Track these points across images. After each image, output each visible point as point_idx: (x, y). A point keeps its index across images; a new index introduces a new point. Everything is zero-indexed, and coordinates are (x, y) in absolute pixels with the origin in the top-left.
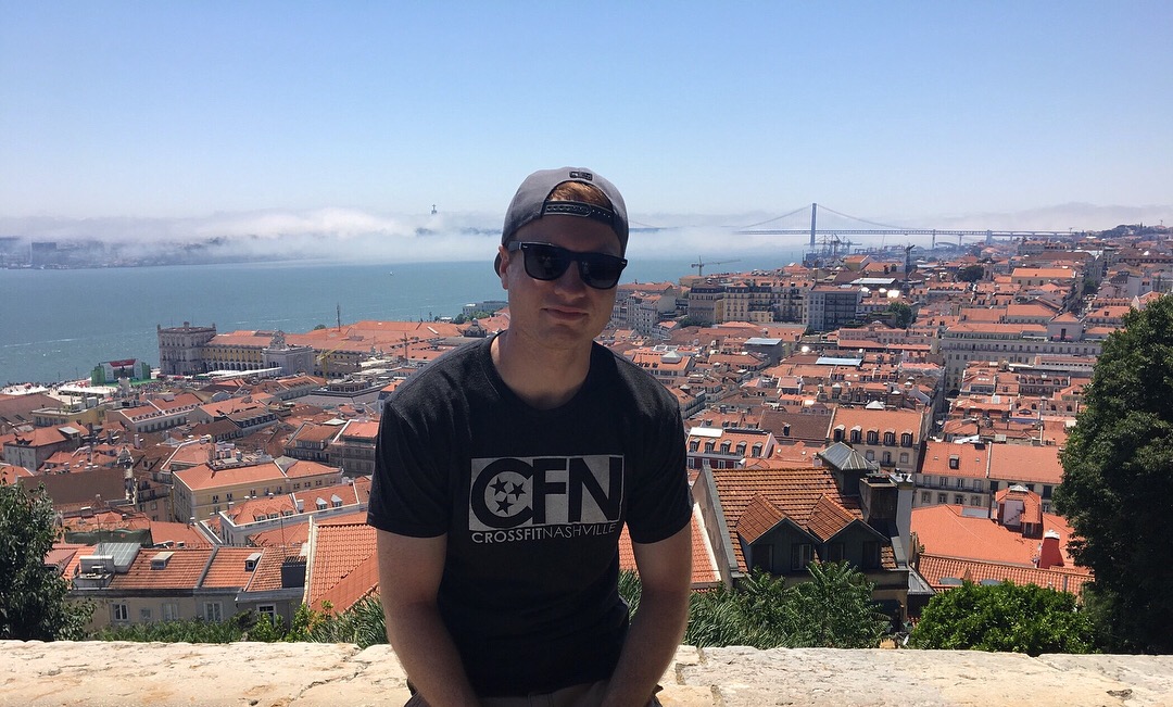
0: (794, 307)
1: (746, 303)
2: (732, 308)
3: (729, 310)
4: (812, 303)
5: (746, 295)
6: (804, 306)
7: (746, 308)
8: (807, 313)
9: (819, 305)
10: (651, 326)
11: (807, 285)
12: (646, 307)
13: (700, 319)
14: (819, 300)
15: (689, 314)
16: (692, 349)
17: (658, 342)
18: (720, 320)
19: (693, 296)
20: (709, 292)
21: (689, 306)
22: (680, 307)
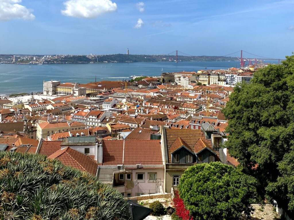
4: (238, 79)
5: (217, 77)
6: (235, 80)
7: (217, 80)
10: (188, 85)
11: (236, 74)
12: (186, 79)
13: (203, 83)
14: (240, 79)
15: (199, 81)
16: (199, 92)
17: (189, 90)
18: (209, 84)
19: (201, 76)
20: (206, 75)
21: (200, 79)
22: (197, 79)
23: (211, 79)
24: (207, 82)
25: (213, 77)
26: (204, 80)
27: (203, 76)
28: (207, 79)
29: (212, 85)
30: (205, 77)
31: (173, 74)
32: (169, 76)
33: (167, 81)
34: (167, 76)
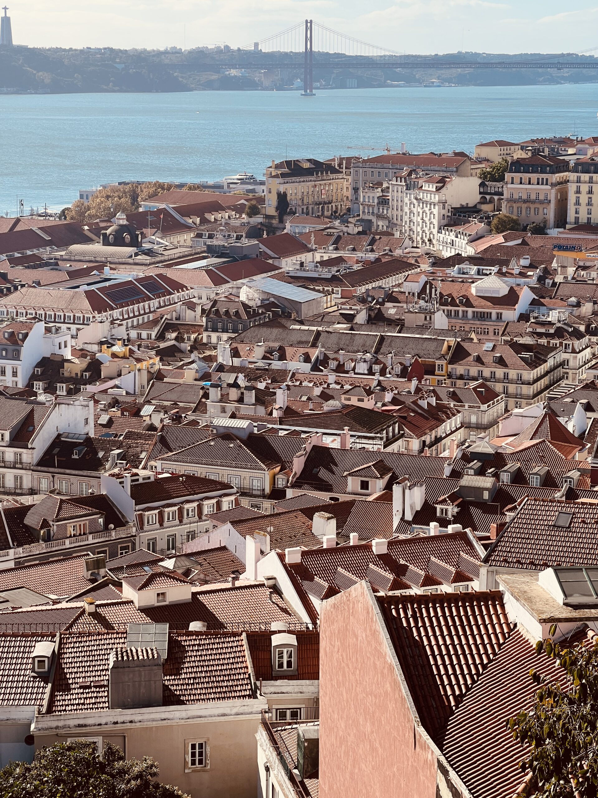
2: (584, 199)
3: (578, 203)
10: (435, 231)
12: (427, 197)
13: (526, 219)
16: (522, 275)
17: (457, 259)
18: (561, 221)
19: (513, 178)
20: (542, 172)
21: (506, 195)
22: (488, 197)
23: (572, 188)
24: (552, 209)
25: (585, 177)
26: (533, 197)
27: (526, 176)
28: (553, 195)
29: (580, 227)
30: (538, 179)
31: (338, 168)
32: (315, 181)
33: (302, 207)
34: (304, 181)
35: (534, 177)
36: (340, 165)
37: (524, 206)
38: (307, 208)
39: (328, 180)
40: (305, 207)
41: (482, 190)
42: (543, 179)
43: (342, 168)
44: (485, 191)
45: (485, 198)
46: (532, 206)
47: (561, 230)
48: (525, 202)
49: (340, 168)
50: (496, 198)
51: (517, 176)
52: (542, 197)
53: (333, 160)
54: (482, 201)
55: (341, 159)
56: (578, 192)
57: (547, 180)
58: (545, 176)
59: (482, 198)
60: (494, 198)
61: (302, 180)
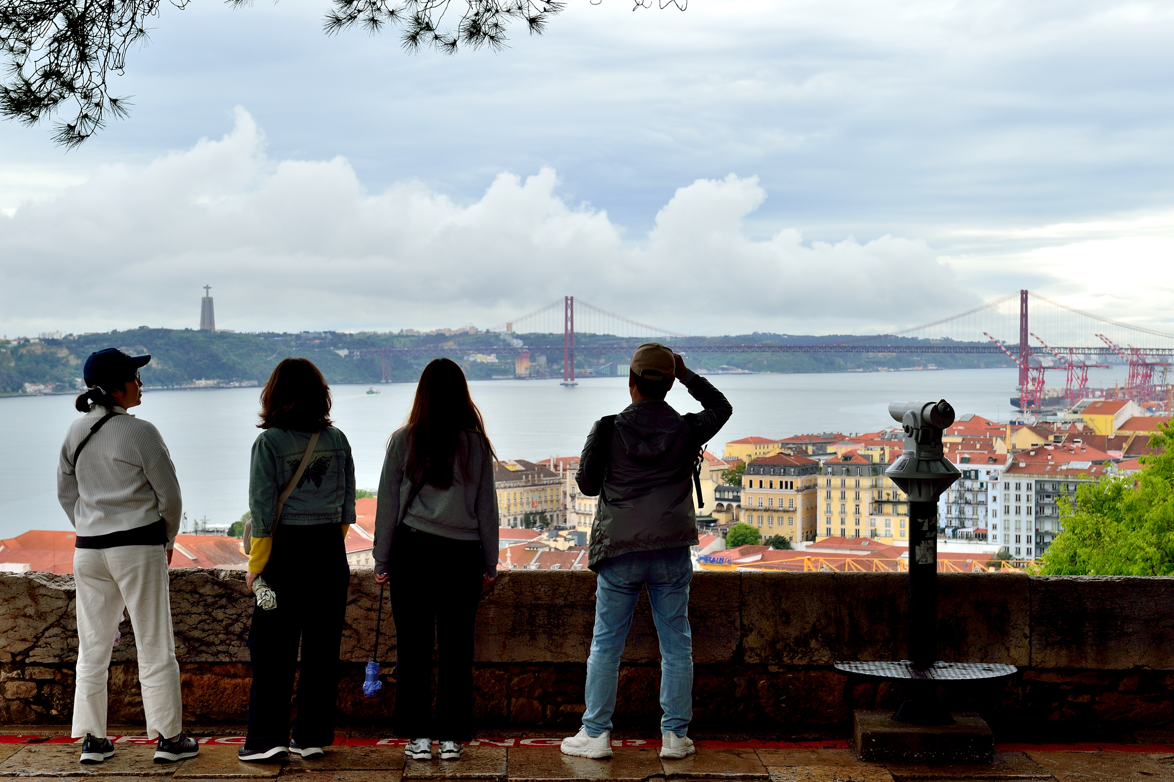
0: (968, 511)
1: (866, 498)
2: (836, 506)
3: (829, 511)
4: (1006, 498)
5: (866, 482)
6: (991, 506)
7: (866, 506)
8: (999, 521)
9: (1024, 504)
11: (995, 461)
13: (768, 531)
14: (1023, 492)
15: (743, 519)
18: (810, 534)
19: (751, 482)
20: (785, 474)
21: (743, 503)
22: (725, 504)
23: (821, 495)
24: (798, 520)
25: (836, 481)
26: (776, 505)
27: (766, 479)
28: (799, 501)
29: (831, 541)
30: (781, 482)
31: (552, 469)
32: (524, 486)
33: (509, 518)
34: (510, 487)
35: (776, 480)
36: (556, 466)
37: (766, 515)
38: (515, 519)
39: (540, 485)
40: (512, 518)
41: (718, 496)
42: (786, 483)
43: (559, 471)
44: (722, 497)
45: (722, 505)
46: (775, 515)
47: (811, 543)
48: (766, 510)
49: (556, 470)
50: (734, 504)
51: (756, 479)
52: (786, 505)
53: (549, 461)
54: (719, 508)
55: (558, 460)
56: (829, 496)
57: (792, 483)
58: (788, 479)
59: (718, 505)
60: (732, 505)
61: (508, 485)
